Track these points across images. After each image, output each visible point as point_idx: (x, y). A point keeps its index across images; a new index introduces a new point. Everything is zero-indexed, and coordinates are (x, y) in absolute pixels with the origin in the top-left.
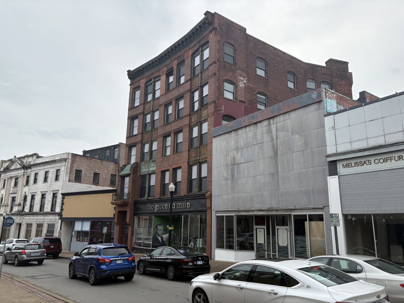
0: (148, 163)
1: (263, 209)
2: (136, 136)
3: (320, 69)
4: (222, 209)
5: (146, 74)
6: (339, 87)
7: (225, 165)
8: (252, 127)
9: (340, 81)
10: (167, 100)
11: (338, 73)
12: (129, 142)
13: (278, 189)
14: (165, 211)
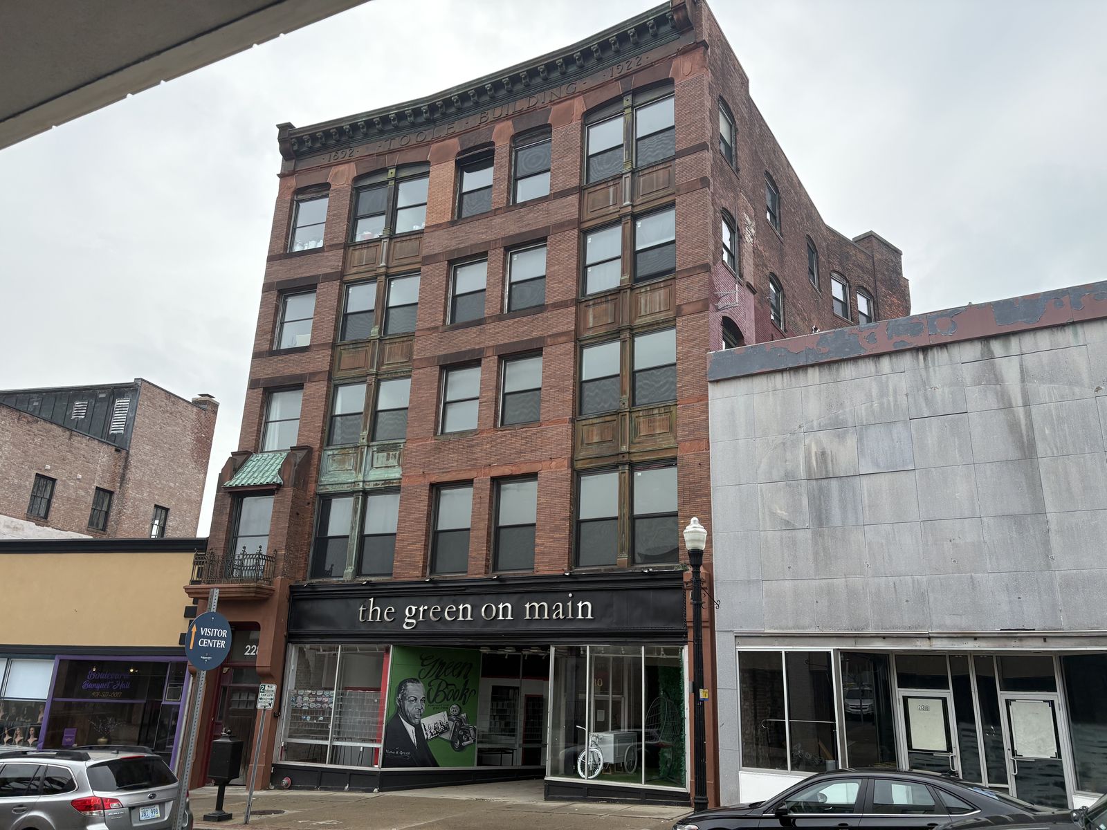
0: (362, 453)
1: (978, 630)
2: (306, 354)
4: (771, 628)
5: (360, 151)
6: (889, 311)
7: (776, 478)
8: (907, 361)
9: (889, 294)
10: (461, 246)
11: (886, 273)
12: (266, 372)
13: (1049, 568)
14: (456, 628)
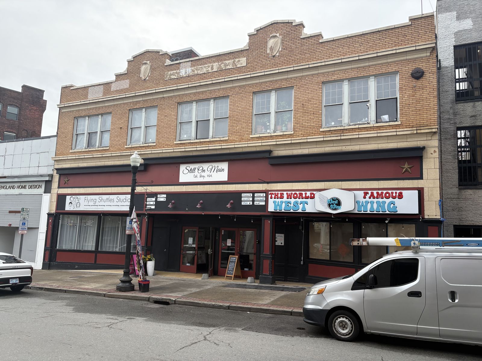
3: (10, 93)
6: (28, 112)
9: (30, 106)
11: (30, 99)
